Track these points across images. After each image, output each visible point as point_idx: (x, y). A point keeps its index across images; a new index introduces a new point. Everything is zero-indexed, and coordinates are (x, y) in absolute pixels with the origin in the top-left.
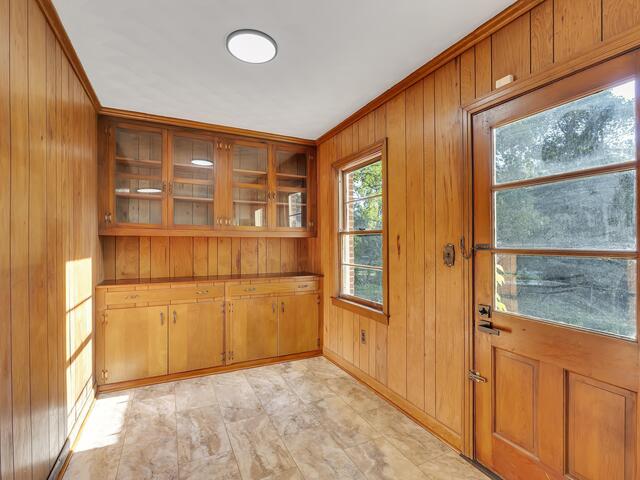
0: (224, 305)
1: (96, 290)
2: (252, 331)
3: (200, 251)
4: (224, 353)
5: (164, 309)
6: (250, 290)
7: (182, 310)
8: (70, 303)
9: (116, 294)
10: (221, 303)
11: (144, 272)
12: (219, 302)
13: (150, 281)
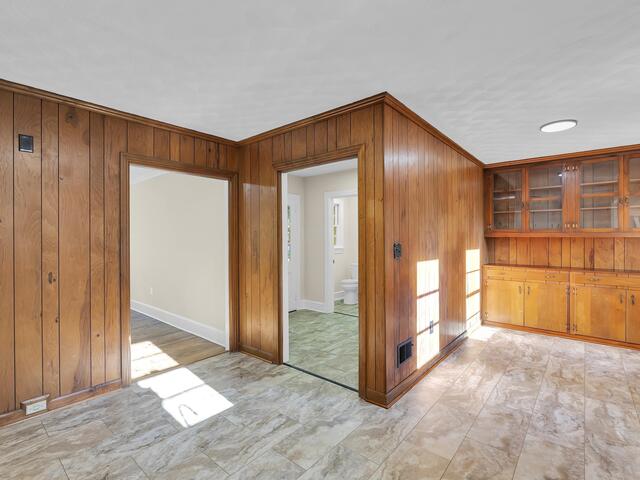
0: (569, 289)
1: (482, 267)
2: (596, 313)
3: (555, 248)
4: (568, 324)
5: (521, 284)
6: (595, 280)
7: (534, 286)
8: (468, 269)
9: (492, 271)
10: (565, 286)
11: (512, 260)
12: (564, 285)
13: (516, 266)
